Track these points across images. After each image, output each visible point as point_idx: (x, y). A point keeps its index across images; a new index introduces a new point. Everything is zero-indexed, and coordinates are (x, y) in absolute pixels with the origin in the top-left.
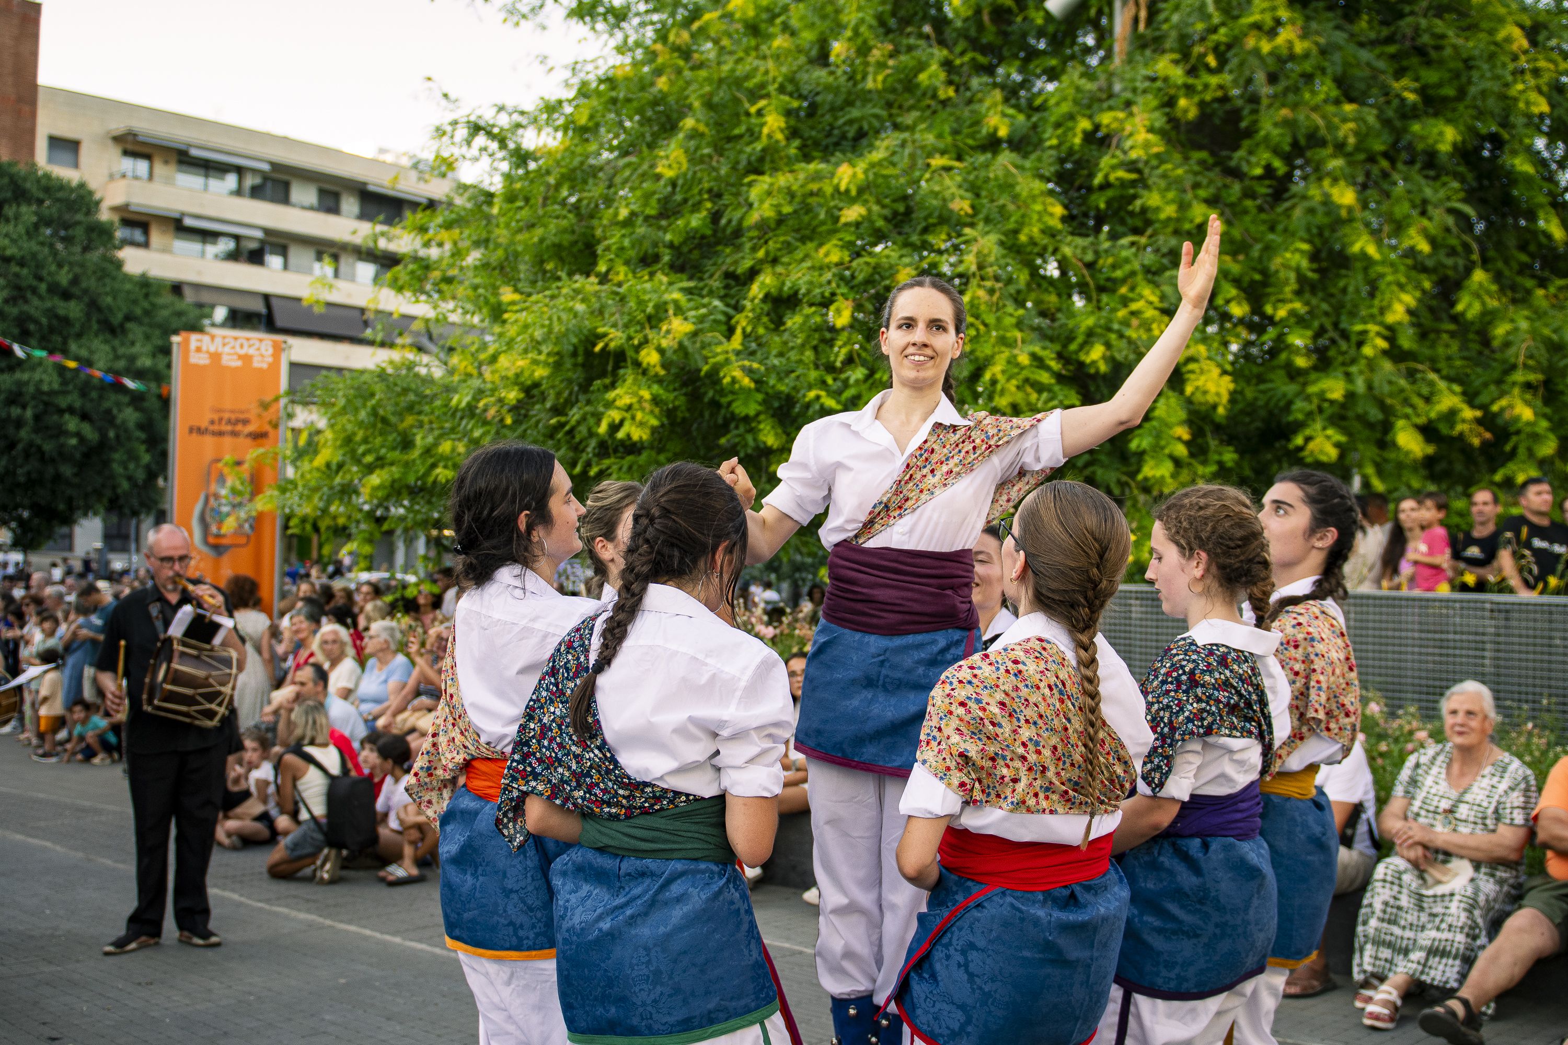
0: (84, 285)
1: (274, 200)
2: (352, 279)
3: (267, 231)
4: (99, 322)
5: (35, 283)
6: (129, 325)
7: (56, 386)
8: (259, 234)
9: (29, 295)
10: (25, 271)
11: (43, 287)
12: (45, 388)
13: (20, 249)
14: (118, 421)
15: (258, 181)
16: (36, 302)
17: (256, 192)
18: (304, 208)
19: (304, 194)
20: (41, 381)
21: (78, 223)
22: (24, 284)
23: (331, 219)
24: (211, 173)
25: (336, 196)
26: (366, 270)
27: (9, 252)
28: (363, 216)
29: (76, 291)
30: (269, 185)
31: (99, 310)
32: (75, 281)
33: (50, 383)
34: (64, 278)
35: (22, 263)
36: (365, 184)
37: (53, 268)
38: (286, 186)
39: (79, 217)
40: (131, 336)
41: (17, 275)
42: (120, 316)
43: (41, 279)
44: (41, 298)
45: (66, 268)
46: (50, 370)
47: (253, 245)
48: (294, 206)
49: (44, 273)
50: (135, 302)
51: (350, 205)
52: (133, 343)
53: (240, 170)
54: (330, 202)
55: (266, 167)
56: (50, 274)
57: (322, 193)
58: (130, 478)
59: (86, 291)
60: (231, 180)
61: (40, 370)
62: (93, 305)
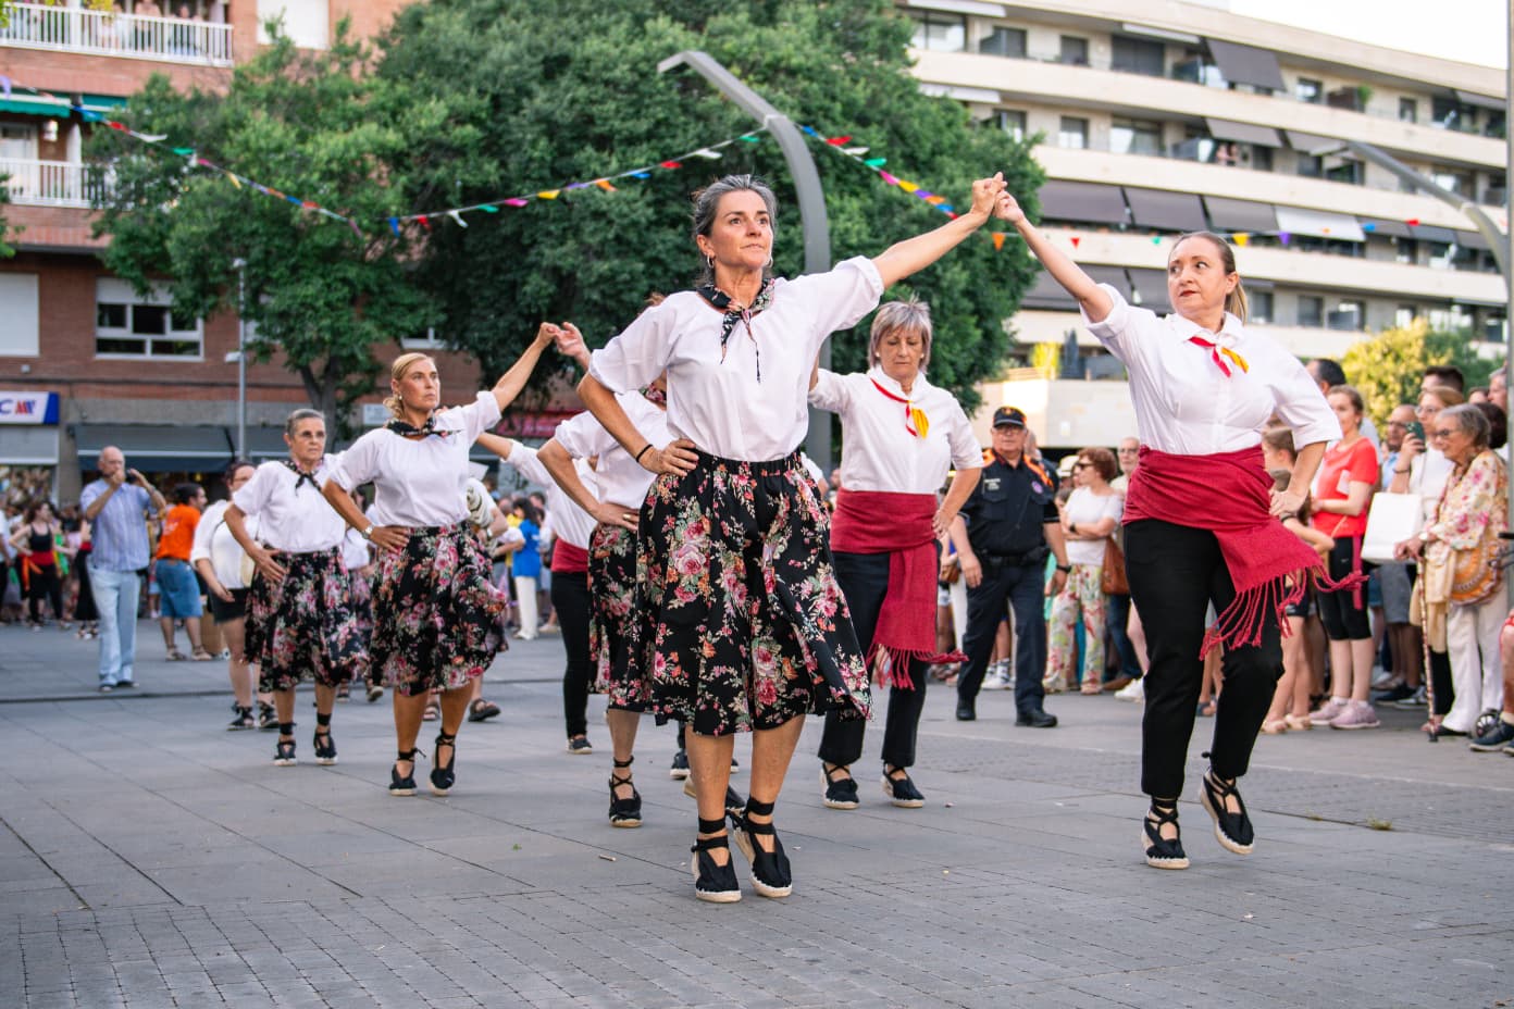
0: (885, 105)
1: (1010, 54)
2: (1106, 147)
3: (1006, 95)
4: (903, 156)
5: (827, 103)
6: (938, 159)
7: (864, 237)
8: (995, 99)
9: (821, 121)
10: (815, 86)
11: (838, 107)
12: (854, 241)
13: (807, 57)
14: (944, 284)
15: (988, 32)
16: (831, 129)
17: (987, 46)
18: (1046, 61)
19: (1044, 44)
20: (847, 231)
21: (868, 25)
22: (814, 104)
23: (1080, 72)
24: (933, 28)
25: (1083, 43)
26: (1123, 137)
27: (795, 61)
28: (1117, 66)
29: (874, 114)
30: (1004, 34)
31: (902, 138)
32: (873, 101)
33: (859, 233)
34: (861, 93)
35: (810, 74)
36: (1120, 23)
37: (847, 83)
38: (1023, 34)
39: (870, 16)
40: (948, 171)
41: (805, 93)
42: (928, 146)
43: (834, 98)
44: (834, 122)
45: (862, 81)
46: (857, 218)
47: (986, 114)
48: (1034, 59)
49: (837, 90)
50: (939, 131)
51: (1100, 53)
52: (951, 181)
53: (964, 19)
54: (1076, 52)
55: (1000, 13)
56: (843, 90)
57: (1066, 40)
58: (952, 364)
59: (887, 113)
60: (955, 34)
61: (842, 217)
62: (897, 134)
